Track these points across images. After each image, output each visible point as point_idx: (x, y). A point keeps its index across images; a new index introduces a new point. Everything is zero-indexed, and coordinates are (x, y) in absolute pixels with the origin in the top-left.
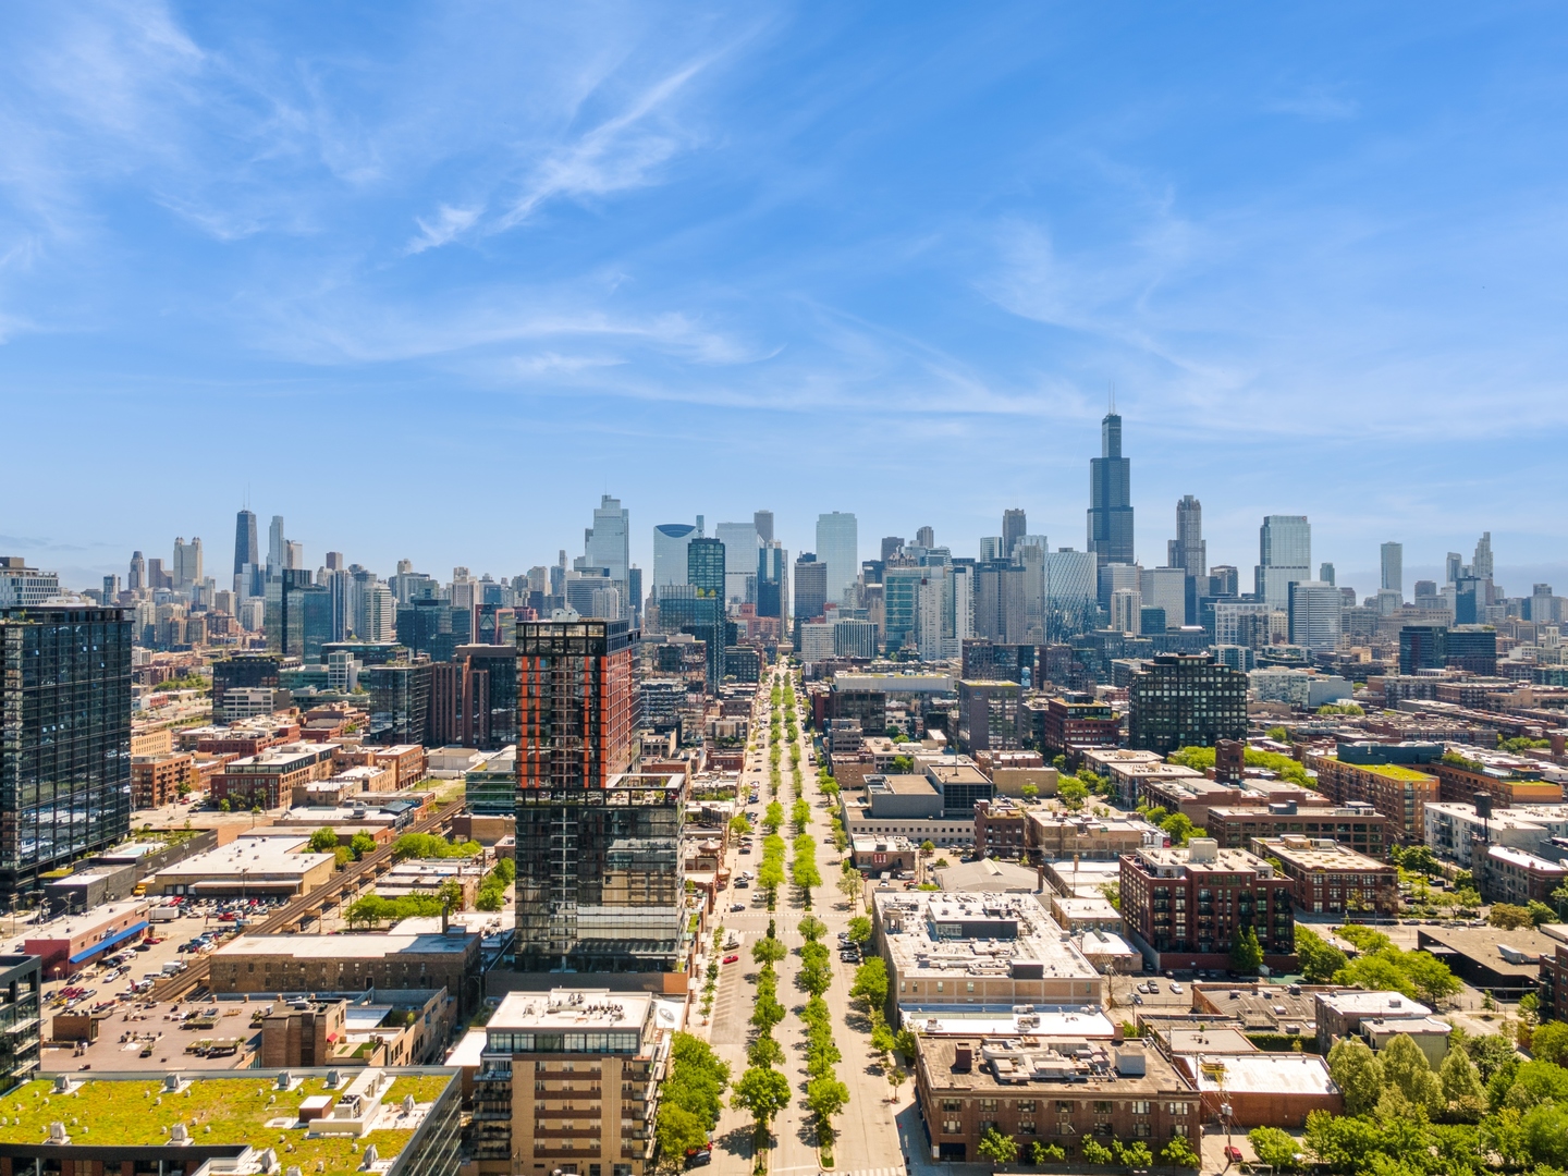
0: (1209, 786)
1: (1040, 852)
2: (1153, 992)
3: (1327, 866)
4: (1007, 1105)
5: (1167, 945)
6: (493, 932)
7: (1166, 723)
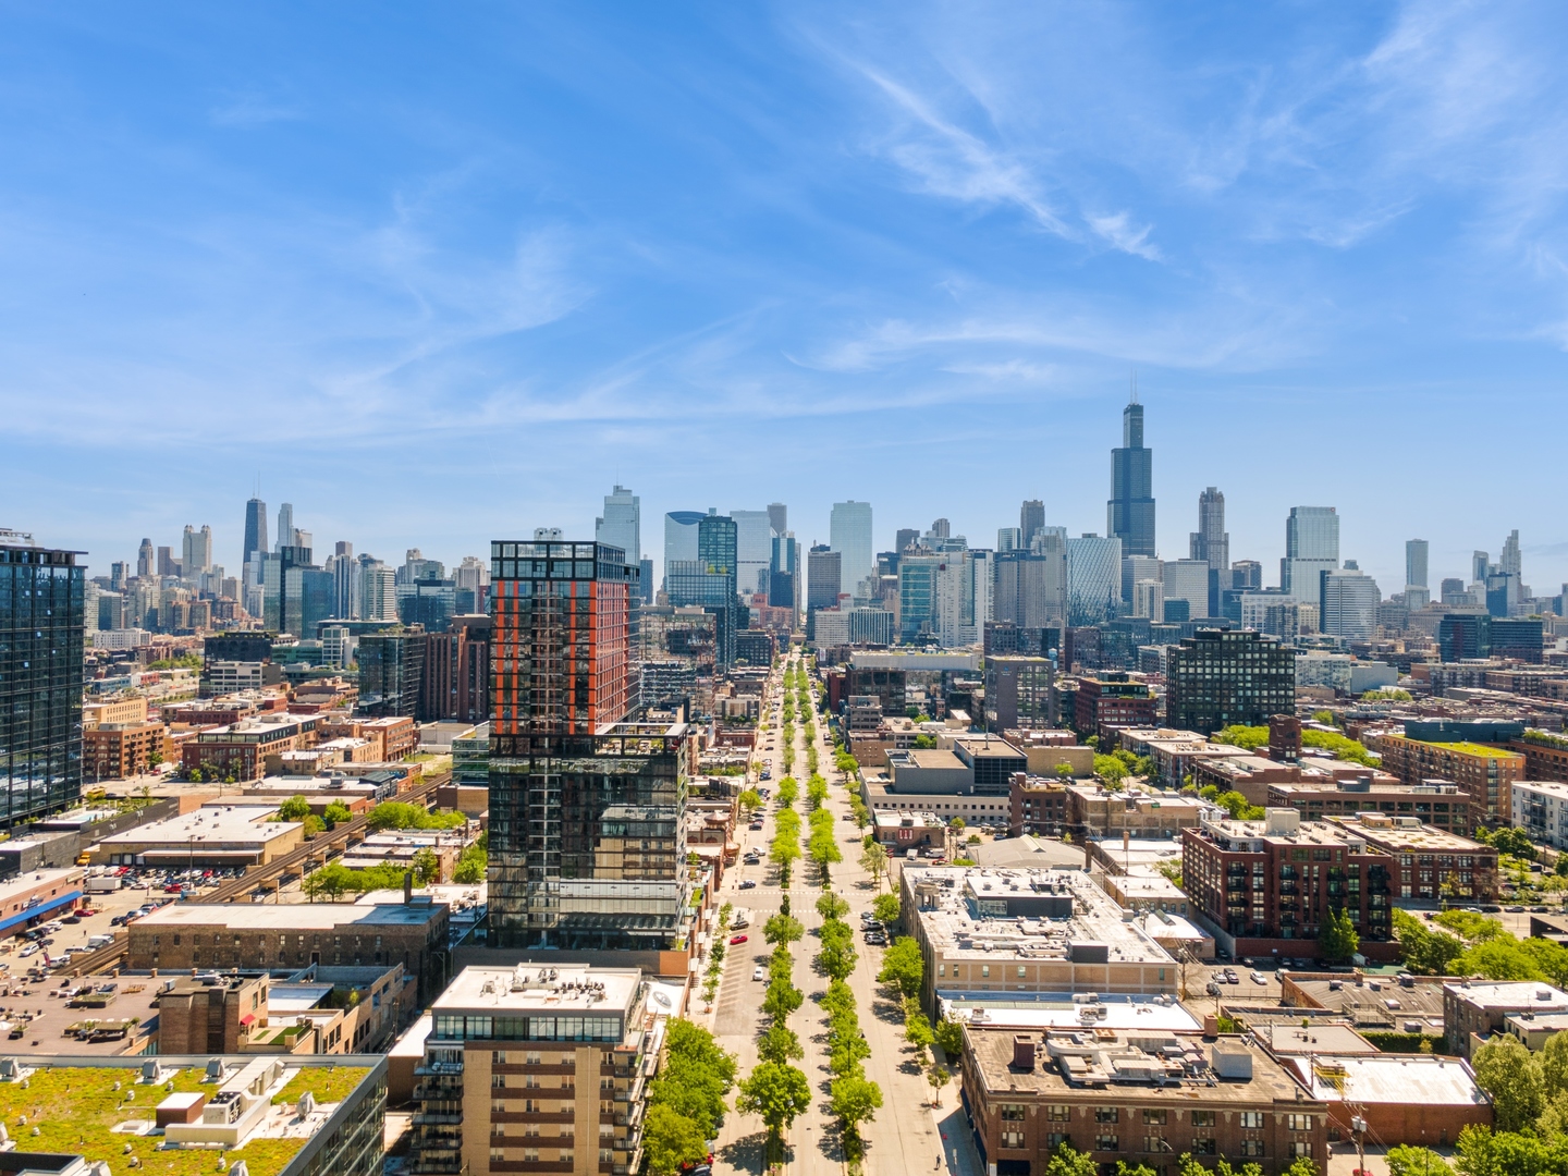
0: (1263, 764)
1: (1084, 829)
2: (1231, 982)
3: (1416, 845)
4: (1083, 1114)
5: (1242, 928)
6: (468, 905)
7: (1208, 703)
